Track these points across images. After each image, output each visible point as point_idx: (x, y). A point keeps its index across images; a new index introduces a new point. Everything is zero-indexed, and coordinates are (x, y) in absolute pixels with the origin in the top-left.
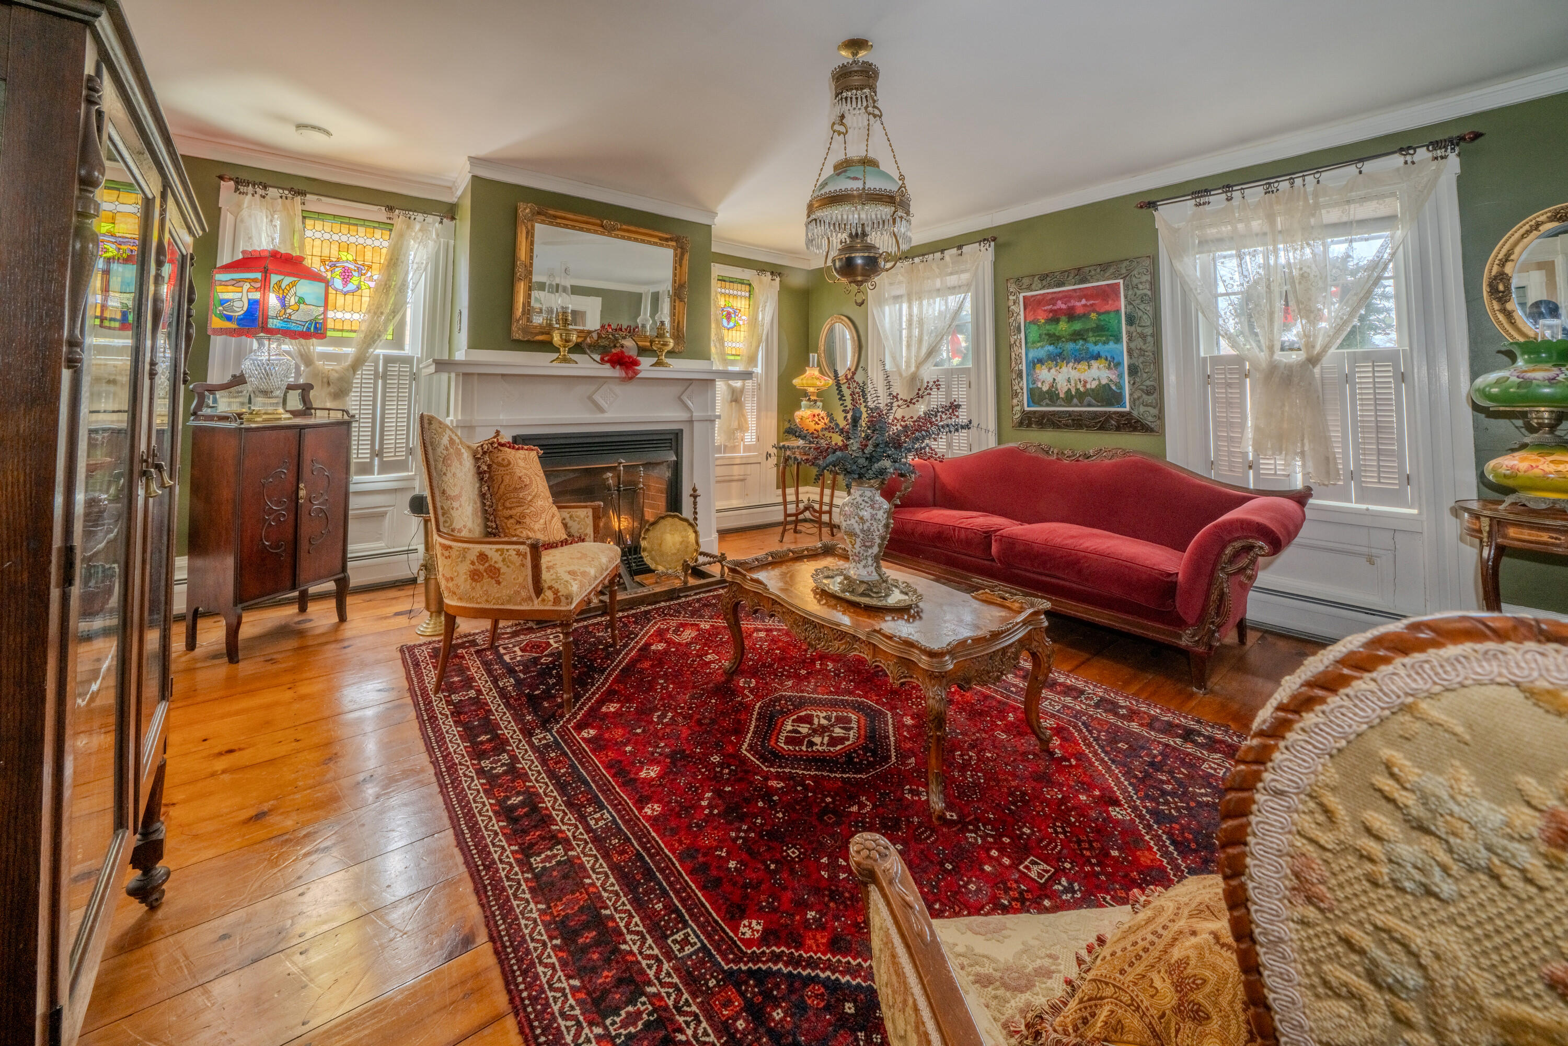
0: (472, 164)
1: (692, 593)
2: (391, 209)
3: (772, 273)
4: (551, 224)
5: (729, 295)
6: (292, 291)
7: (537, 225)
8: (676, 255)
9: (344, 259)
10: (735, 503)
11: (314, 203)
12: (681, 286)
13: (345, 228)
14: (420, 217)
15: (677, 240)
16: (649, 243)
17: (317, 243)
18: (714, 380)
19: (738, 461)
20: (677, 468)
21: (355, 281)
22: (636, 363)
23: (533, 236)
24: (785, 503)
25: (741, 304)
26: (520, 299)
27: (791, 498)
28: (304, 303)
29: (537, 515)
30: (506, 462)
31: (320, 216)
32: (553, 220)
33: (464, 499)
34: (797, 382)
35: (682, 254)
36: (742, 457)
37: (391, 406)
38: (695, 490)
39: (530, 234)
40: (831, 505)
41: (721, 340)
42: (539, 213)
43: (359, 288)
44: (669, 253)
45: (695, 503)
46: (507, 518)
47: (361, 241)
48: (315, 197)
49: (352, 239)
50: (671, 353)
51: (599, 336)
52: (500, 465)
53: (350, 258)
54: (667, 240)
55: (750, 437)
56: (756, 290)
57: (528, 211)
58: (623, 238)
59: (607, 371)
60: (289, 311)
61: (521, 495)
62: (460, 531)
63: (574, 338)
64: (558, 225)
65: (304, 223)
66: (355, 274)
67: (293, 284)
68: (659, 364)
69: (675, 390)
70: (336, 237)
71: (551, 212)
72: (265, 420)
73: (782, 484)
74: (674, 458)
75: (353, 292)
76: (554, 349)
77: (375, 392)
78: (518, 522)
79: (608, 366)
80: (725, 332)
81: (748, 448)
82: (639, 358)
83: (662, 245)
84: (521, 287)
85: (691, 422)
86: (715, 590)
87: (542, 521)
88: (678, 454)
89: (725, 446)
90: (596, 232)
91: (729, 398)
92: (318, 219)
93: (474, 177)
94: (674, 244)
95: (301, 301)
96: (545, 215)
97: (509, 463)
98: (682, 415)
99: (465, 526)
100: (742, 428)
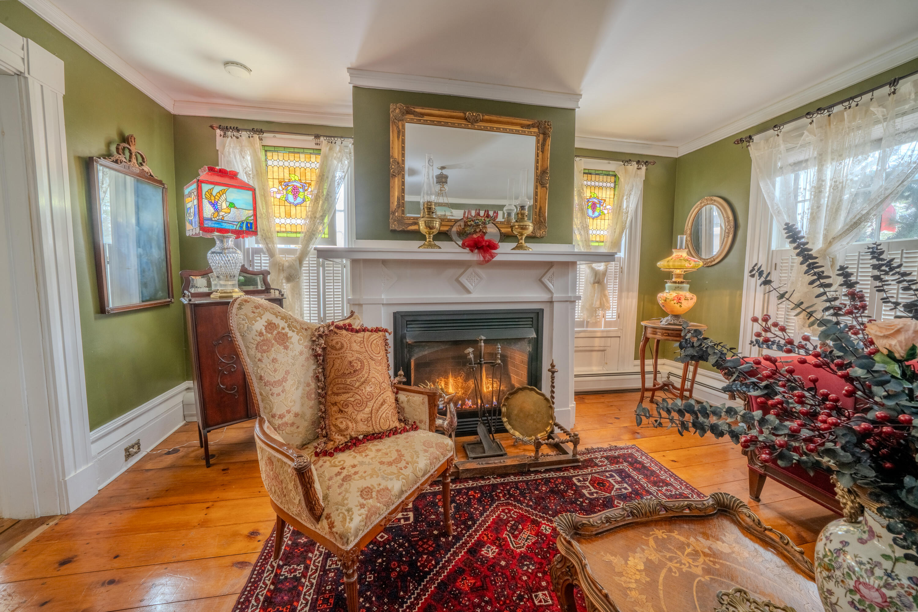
0: (351, 75)
1: (543, 469)
2: (317, 137)
3: (638, 162)
4: (419, 122)
5: (595, 187)
6: (223, 197)
7: (407, 125)
8: (538, 141)
9: (293, 179)
10: (595, 369)
11: (270, 139)
12: (544, 172)
13: (292, 156)
14: (339, 141)
15: (538, 125)
16: (511, 132)
17: (276, 169)
18: (574, 264)
19: (599, 335)
20: (537, 344)
21: (301, 195)
22: (495, 247)
23: (404, 135)
24: (643, 373)
25: (607, 195)
26: (396, 193)
27: (649, 367)
28: (235, 207)
29: (361, 404)
30: (338, 346)
31: (276, 149)
32: (421, 118)
33: (289, 384)
34: (662, 264)
35: (545, 140)
36: (603, 332)
37: (330, 286)
38: (553, 366)
39: (401, 133)
40: (693, 381)
41: (586, 228)
42: (408, 112)
43: (304, 200)
44: (532, 140)
45: (553, 378)
46: (333, 404)
47: (303, 165)
48: (272, 135)
49: (297, 164)
50: (532, 238)
51: (466, 225)
52: (333, 347)
53: (297, 179)
54: (528, 126)
55: (611, 315)
56: (622, 179)
57: (397, 111)
58: (485, 129)
59: (467, 256)
60: (221, 213)
61: (348, 381)
62: (281, 417)
63: (437, 224)
64: (426, 123)
65: (266, 155)
66: (301, 190)
67: (223, 192)
68: (518, 247)
69: (536, 272)
70: (286, 164)
71: (418, 110)
72: (220, 297)
73: (641, 355)
74: (534, 335)
75: (300, 204)
76: (422, 237)
77: (318, 276)
78: (341, 411)
79: (467, 250)
80: (590, 221)
81: (608, 324)
82: (500, 244)
83: (523, 133)
84: (396, 183)
85: (551, 302)
86: (566, 469)
87: (367, 410)
88: (539, 331)
89: (588, 322)
90: (459, 126)
91: (592, 280)
92: (275, 151)
93: (355, 87)
94: (536, 130)
95: (232, 205)
96: (413, 113)
97: (342, 347)
98: (543, 296)
99: (289, 412)
100: (603, 306)
